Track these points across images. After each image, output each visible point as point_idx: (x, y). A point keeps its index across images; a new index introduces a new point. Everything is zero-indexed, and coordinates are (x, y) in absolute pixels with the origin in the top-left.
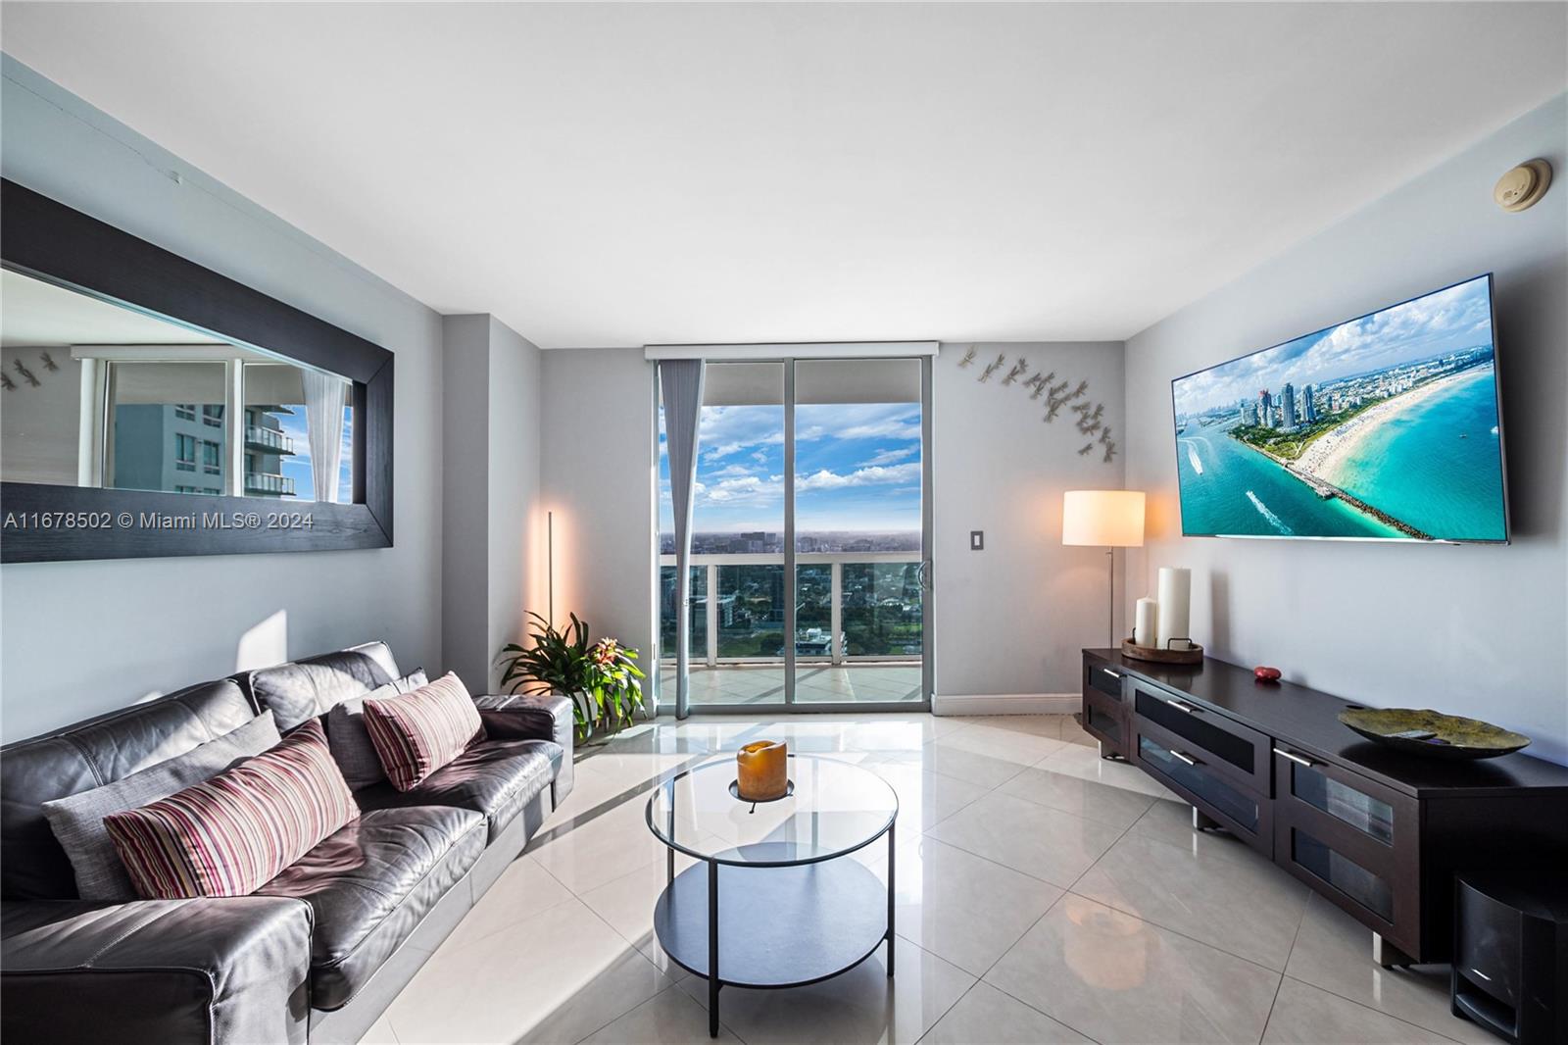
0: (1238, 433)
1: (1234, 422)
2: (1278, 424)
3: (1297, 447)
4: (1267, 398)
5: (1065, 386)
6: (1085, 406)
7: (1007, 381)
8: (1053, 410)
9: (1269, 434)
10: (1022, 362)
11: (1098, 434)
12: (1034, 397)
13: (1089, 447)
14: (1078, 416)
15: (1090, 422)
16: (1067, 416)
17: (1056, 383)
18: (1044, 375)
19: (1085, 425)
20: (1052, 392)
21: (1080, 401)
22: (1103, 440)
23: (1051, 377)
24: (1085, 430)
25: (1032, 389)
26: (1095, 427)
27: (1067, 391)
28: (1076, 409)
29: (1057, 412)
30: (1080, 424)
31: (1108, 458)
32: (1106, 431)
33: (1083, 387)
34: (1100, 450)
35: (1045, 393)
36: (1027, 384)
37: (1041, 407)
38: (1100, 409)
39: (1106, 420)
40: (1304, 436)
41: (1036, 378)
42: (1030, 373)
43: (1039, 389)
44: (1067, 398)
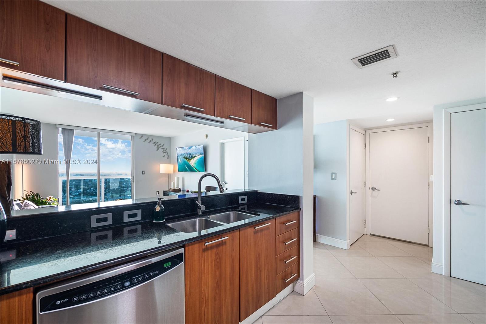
0: (184, 157)
1: (184, 156)
2: (188, 157)
3: (190, 160)
4: (187, 154)
5: (160, 144)
6: (164, 148)
7: (149, 142)
8: (158, 149)
9: (187, 158)
10: (152, 139)
11: (166, 154)
12: (154, 146)
13: (165, 156)
14: (163, 150)
15: (165, 151)
16: (161, 150)
17: (159, 144)
18: (156, 142)
19: (164, 152)
20: (158, 145)
21: (163, 147)
22: (167, 155)
23: (158, 142)
24: (164, 153)
25: (154, 144)
26: (166, 152)
27: (161, 145)
28: (162, 149)
29: (159, 149)
30: (163, 152)
31: (168, 158)
32: (168, 153)
33: (164, 145)
34: (167, 156)
35: (157, 145)
36: (153, 143)
37: (156, 148)
38: (166, 149)
39: (168, 151)
40: (191, 159)
41: (155, 142)
42: (154, 141)
43: (155, 145)
44: (161, 147)
